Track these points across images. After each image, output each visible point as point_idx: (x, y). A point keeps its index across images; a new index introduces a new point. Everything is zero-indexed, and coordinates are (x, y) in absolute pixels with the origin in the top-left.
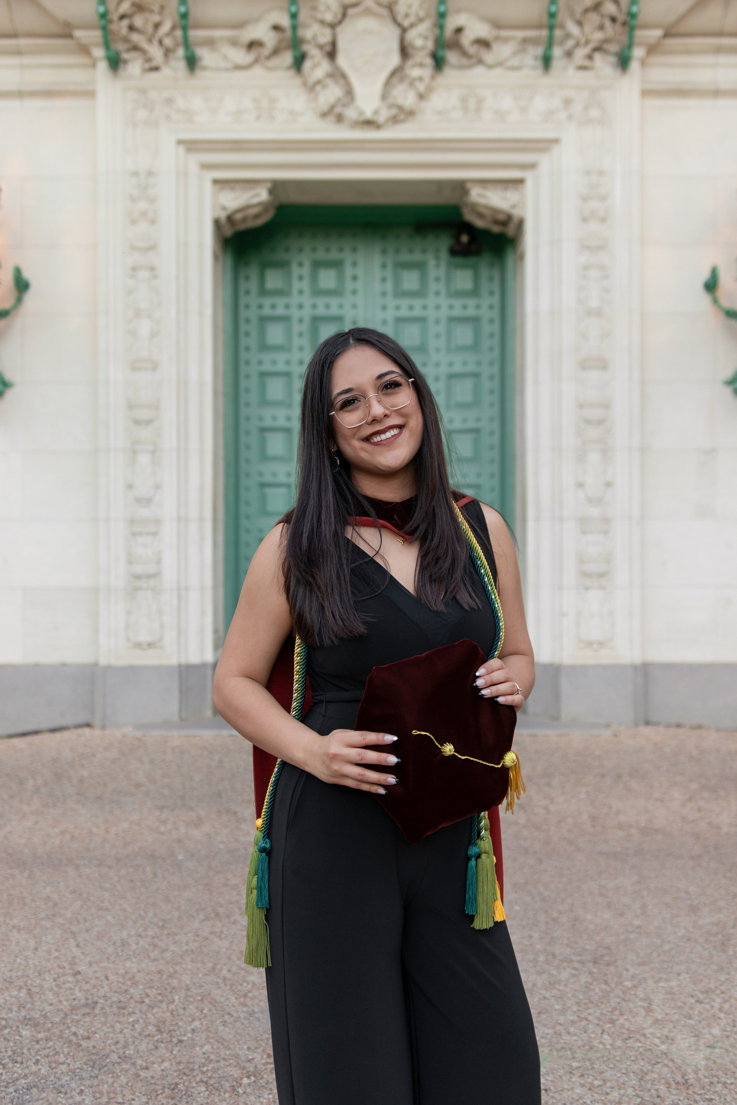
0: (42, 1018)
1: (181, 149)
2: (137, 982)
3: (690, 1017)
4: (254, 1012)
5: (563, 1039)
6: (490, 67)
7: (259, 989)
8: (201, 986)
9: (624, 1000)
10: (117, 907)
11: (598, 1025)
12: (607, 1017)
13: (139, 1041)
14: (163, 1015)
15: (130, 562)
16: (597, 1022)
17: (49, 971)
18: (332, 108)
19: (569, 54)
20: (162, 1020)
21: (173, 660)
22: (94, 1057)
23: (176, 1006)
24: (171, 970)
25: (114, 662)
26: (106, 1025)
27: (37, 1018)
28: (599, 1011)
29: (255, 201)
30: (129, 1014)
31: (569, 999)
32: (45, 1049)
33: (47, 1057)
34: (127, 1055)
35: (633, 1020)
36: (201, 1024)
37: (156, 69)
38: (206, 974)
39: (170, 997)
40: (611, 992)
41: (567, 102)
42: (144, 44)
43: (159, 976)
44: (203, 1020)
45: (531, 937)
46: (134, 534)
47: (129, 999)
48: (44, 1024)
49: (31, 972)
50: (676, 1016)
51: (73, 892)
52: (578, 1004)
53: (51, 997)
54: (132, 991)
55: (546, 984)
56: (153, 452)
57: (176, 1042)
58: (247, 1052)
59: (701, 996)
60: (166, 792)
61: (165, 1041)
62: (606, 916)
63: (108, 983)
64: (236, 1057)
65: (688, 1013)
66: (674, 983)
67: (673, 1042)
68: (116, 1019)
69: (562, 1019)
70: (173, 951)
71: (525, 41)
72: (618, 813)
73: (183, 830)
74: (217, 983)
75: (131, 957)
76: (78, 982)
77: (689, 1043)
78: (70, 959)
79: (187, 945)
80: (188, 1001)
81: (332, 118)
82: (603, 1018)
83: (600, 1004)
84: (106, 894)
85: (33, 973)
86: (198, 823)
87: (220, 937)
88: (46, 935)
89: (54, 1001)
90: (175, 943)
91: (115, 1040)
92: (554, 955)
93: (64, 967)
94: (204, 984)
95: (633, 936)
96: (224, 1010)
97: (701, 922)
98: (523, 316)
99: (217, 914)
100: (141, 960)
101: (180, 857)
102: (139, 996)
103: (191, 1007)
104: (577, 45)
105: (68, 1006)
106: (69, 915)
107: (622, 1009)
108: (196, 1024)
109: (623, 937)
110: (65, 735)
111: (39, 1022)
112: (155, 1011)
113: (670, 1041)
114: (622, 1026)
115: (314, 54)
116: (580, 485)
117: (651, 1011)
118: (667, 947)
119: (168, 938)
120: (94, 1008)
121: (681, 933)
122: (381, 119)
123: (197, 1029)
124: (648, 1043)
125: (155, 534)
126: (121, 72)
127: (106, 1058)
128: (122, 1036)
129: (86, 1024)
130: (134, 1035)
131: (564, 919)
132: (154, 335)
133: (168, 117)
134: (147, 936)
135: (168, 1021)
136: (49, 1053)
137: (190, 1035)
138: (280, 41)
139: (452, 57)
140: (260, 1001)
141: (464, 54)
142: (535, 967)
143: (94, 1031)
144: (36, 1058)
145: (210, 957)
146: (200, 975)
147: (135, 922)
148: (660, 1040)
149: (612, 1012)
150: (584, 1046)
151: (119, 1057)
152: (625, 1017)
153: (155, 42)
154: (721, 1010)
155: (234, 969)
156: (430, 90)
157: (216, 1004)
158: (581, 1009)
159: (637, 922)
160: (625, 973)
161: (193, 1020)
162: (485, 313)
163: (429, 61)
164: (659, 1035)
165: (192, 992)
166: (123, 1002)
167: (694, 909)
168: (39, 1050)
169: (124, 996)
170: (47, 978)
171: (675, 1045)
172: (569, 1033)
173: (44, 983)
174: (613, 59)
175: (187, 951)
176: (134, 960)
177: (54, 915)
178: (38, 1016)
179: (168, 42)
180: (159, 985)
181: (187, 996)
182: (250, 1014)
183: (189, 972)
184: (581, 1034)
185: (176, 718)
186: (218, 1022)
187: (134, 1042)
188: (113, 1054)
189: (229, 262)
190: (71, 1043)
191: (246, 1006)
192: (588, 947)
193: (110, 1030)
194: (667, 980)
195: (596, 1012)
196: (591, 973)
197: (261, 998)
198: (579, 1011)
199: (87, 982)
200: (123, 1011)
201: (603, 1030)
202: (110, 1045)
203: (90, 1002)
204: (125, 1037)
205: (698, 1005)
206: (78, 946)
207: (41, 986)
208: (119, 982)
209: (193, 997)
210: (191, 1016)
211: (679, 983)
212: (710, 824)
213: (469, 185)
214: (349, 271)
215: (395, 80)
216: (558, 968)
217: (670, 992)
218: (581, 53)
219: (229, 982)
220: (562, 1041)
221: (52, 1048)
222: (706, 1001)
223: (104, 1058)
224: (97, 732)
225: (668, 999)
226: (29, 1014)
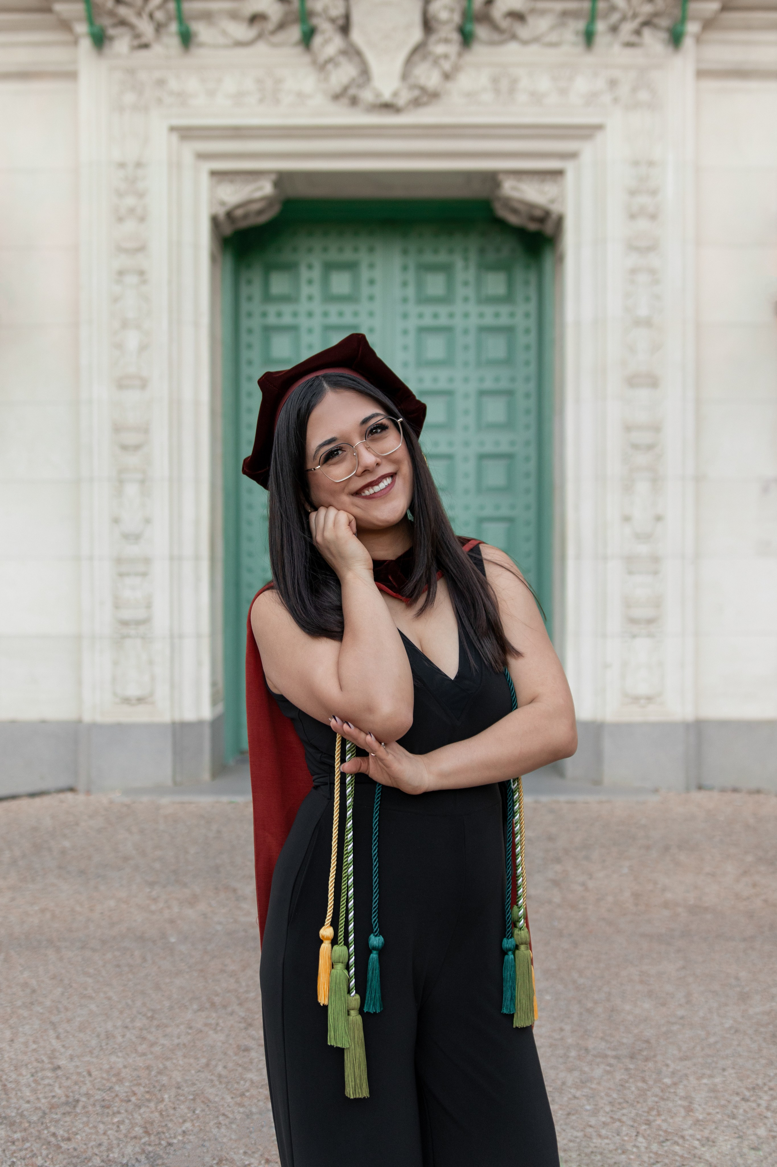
0: (18, 1117)
1: (174, 137)
2: (123, 1079)
3: (734, 1117)
4: (252, 1113)
5: (593, 1143)
6: (525, 43)
7: (257, 1087)
8: (194, 1084)
9: (663, 1099)
10: (102, 995)
11: (632, 1126)
12: (643, 1118)
13: (124, 1144)
14: (151, 1115)
15: (117, 606)
16: (631, 1123)
17: (26, 1065)
18: (346, 89)
19: (614, 29)
20: (150, 1121)
21: (166, 718)
22: (74, 1161)
23: (165, 1106)
24: (161, 1066)
25: (99, 719)
26: (88, 1125)
27: (13, 1117)
28: (634, 1112)
29: (258, 194)
30: (114, 1114)
31: (602, 1098)
32: (21, 1150)
33: (24, 1159)
34: (111, 1158)
35: (671, 1121)
36: (193, 1125)
37: (145, 46)
38: (199, 1071)
39: (159, 1096)
40: (648, 1090)
41: (613, 83)
42: (133, 19)
43: (147, 1072)
44: (195, 1121)
45: (562, 1030)
46: (121, 575)
47: (114, 1098)
48: (21, 1123)
49: (6, 1065)
50: (719, 1116)
51: (54, 977)
52: (611, 1103)
53: (28, 1094)
54: (117, 1088)
55: (577, 1082)
56: (143, 482)
57: (164, 1145)
58: (243, 1157)
59: (747, 1094)
60: (157, 866)
61: (153, 1144)
62: (647, 1006)
63: (90, 1079)
64: (231, 1162)
65: (732, 1112)
66: (718, 1080)
67: (714, 1144)
68: (99, 1119)
69: (593, 1121)
70: (163, 1045)
71: (565, 14)
72: (664, 890)
73: (176, 909)
74: (212, 1081)
75: (116, 1051)
76: (57, 1077)
77: (731, 1145)
78: (49, 1052)
79: (179, 1038)
80: (178, 1100)
81: (345, 101)
82: (638, 1119)
83: (635, 1104)
84: (90, 980)
85: (8, 1067)
86: (193, 901)
87: (215, 1029)
88: (23, 1025)
89: (32, 1098)
90: (165, 1036)
91: (99, 1142)
92: (587, 1050)
93: (43, 1061)
94: (197, 1082)
95: (675, 1028)
96: (219, 1111)
97: (751, 1011)
98: (563, 325)
99: (213, 1004)
100: (128, 1055)
101: (173, 940)
102: (125, 1094)
103: (182, 1107)
104: (624, 19)
105: (46, 1104)
106: (48, 1003)
107: (659, 1109)
108: (188, 1125)
109: (664, 1029)
110: (46, 800)
111: (15, 1122)
112: (142, 1110)
113: (710, 1143)
114: (659, 1128)
115: (325, 27)
116: (627, 519)
117: (692, 1110)
118: (712, 1040)
119: (157, 1030)
120: (75, 1107)
121: (729, 1023)
122: (401, 102)
123: (188, 1131)
124: (687, 1146)
125: (144, 574)
126: (107, 50)
127: (88, 1161)
128: (106, 1138)
129: (66, 1124)
130: (119, 1136)
131: (599, 1010)
132: (143, 348)
133: (160, 101)
134: (134, 1028)
135: (157, 1122)
136: (26, 1155)
137: (180, 1138)
138: (286, 14)
139: (482, 32)
140: (259, 1101)
141: (495, 27)
142: (565, 1063)
143: (75, 1132)
144: (12, 1160)
145: (204, 1052)
146: (193, 1072)
147: (121, 1012)
148: (700, 1143)
149: (648, 1112)
150: (616, 1150)
151: (103, 1161)
152: (663, 1117)
153: (145, 16)
154: (768, 1108)
155: (230, 1065)
156: (457, 68)
157: (210, 1104)
158: (614, 1109)
159: (680, 1013)
160: (664, 1068)
161: (184, 1121)
162: (520, 322)
163: (455, 37)
164: (699, 1137)
165: (183, 1090)
166: (107, 1100)
167: (744, 997)
168: (14, 1152)
169: (108, 1094)
170: (24, 1072)
171: (716, 1148)
172: (600, 1136)
173: (21, 1078)
174: (664, 35)
175: (178, 1045)
176: (120, 1054)
177: (32, 1003)
178: (13, 1114)
179: (159, 15)
180: (148, 1082)
181: (177, 1095)
182: (247, 1116)
183: (180, 1069)
184: (614, 1136)
185: (169, 782)
186: (212, 1123)
187: (118, 1145)
188: (95, 1157)
189: (229, 264)
190: (50, 1145)
191: (243, 1106)
192: (625, 1040)
193: (93, 1131)
194: (711, 1076)
195: (630, 1113)
196: (627, 1069)
197: (259, 1098)
198: (612, 1111)
199: (67, 1078)
200: (107, 1111)
201: (638, 1133)
202: (92, 1147)
203: (71, 1100)
204: (109, 1139)
205: (743, 1103)
206: (58, 1037)
207: (17, 1082)
208: (102, 1078)
209: (184, 1096)
210: (181, 1117)
211: (724, 1079)
212: (766, 901)
213: (501, 177)
214: (365, 274)
215: (417, 58)
216: (591, 1064)
217: (713, 1090)
218: (628, 27)
219: (225, 1080)
220: (592, 1145)
221: (29, 1150)
222: (752, 1099)
223: (86, 1161)
224: (81, 797)
225: (711, 1097)
226: (4, 1112)
